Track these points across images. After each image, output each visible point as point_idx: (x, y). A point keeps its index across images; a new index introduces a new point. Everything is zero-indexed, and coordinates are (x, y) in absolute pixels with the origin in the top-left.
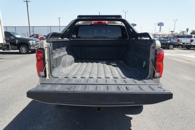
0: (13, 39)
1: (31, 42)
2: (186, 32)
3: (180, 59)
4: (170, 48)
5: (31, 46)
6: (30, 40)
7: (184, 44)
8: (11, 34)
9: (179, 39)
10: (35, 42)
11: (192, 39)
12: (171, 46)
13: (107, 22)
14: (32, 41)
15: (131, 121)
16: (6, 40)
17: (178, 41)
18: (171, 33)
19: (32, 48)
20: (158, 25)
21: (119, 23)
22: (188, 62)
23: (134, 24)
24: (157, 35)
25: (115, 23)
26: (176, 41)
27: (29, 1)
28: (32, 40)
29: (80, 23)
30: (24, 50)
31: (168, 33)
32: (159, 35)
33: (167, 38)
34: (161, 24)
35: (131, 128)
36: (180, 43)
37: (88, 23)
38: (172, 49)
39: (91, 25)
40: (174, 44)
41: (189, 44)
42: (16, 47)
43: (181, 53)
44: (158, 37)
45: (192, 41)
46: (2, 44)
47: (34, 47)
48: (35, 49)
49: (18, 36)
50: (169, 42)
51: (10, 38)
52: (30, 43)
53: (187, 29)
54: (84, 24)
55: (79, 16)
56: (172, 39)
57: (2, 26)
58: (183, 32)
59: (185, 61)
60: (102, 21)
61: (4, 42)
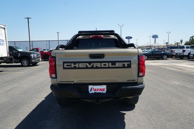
0: (16, 53)
1: (32, 55)
2: (180, 43)
3: (172, 68)
4: (165, 59)
5: (32, 59)
6: (31, 53)
7: (177, 54)
8: (14, 48)
9: (172, 49)
10: (36, 55)
11: (184, 49)
12: (165, 57)
13: (102, 36)
14: (34, 55)
15: (125, 115)
16: (10, 54)
17: (172, 51)
18: (166, 44)
19: (33, 61)
20: (153, 37)
21: (113, 36)
22: (179, 70)
23: (130, 37)
24: (152, 46)
25: (109, 37)
26: (170, 52)
27: (30, 18)
28: (34, 53)
29: (80, 37)
30: (25, 62)
31: (163, 45)
32: (155, 47)
33: (161, 49)
34: (155, 37)
35: (124, 120)
36: (173, 54)
37: (87, 37)
38: (166, 59)
39: (90, 38)
40: (167, 54)
41: (182, 54)
42: (18, 61)
43: (174, 62)
44: (153, 49)
45: (184, 51)
46: (6, 57)
47: (35, 60)
48: (36, 62)
49: (20, 50)
50: (163, 52)
51: (13, 52)
52: (31, 57)
53: (181, 40)
54: (84, 38)
55: (79, 32)
56: (166, 51)
57: (7, 41)
58: (178, 43)
59: (177, 70)
60: (99, 36)
61: (8, 56)
